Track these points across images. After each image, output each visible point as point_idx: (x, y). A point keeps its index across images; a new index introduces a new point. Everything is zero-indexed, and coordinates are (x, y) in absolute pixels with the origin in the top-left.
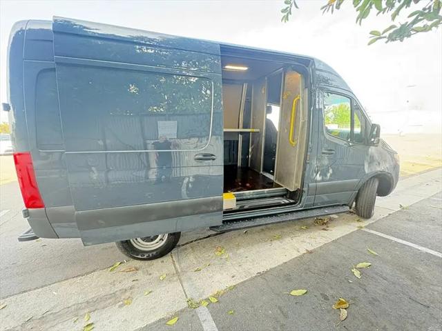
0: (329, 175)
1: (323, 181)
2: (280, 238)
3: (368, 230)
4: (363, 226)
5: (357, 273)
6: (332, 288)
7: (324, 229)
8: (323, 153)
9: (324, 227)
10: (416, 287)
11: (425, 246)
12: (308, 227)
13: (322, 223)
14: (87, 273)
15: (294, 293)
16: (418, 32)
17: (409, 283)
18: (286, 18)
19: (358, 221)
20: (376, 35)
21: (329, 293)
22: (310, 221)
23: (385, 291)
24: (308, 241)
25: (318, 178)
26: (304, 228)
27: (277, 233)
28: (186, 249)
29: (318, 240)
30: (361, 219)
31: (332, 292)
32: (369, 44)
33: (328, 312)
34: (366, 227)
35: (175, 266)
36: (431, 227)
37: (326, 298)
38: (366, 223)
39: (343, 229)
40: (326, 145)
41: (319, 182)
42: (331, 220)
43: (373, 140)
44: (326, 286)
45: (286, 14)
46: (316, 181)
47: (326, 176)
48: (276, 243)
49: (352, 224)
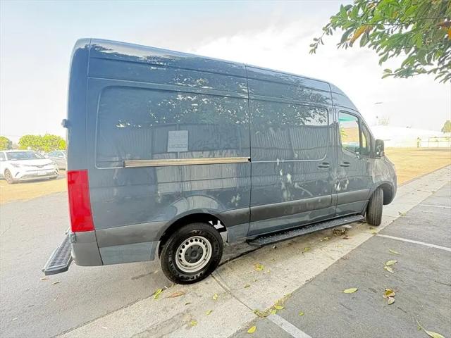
0: (346, 185)
1: (342, 191)
2: (310, 249)
3: (381, 236)
4: (376, 232)
5: (389, 269)
6: (375, 283)
7: (344, 238)
8: (341, 166)
9: (344, 236)
10: (436, 273)
11: (430, 242)
12: (330, 237)
13: (340, 233)
14: (131, 304)
15: (346, 291)
16: (419, 73)
17: (431, 271)
18: (313, 51)
19: (370, 228)
20: (388, 72)
21: (375, 287)
22: (329, 232)
23: (416, 280)
24: (336, 249)
25: (338, 188)
26: (327, 238)
27: (305, 245)
28: (224, 269)
29: (345, 248)
30: (373, 227)
31: (376, 286)
32: (383, 78)
33: (382, 301)
34: (379, 233)
35: (222, 286)
36: (429, 228)
37: (375, 291)
38: (378, 229)
39: (361, 237)
40: (343, 159)
41: (339, 192)
42: (346, 229)
43: (378, 153)
44: (371, 282)
45: (313, 48)
46: (337, 192)
47: (344, 187)
48: (308, 255)
49: (367, 231)
